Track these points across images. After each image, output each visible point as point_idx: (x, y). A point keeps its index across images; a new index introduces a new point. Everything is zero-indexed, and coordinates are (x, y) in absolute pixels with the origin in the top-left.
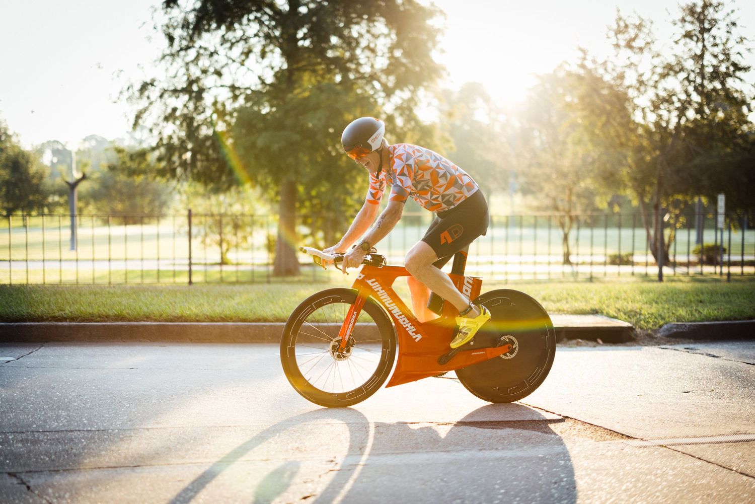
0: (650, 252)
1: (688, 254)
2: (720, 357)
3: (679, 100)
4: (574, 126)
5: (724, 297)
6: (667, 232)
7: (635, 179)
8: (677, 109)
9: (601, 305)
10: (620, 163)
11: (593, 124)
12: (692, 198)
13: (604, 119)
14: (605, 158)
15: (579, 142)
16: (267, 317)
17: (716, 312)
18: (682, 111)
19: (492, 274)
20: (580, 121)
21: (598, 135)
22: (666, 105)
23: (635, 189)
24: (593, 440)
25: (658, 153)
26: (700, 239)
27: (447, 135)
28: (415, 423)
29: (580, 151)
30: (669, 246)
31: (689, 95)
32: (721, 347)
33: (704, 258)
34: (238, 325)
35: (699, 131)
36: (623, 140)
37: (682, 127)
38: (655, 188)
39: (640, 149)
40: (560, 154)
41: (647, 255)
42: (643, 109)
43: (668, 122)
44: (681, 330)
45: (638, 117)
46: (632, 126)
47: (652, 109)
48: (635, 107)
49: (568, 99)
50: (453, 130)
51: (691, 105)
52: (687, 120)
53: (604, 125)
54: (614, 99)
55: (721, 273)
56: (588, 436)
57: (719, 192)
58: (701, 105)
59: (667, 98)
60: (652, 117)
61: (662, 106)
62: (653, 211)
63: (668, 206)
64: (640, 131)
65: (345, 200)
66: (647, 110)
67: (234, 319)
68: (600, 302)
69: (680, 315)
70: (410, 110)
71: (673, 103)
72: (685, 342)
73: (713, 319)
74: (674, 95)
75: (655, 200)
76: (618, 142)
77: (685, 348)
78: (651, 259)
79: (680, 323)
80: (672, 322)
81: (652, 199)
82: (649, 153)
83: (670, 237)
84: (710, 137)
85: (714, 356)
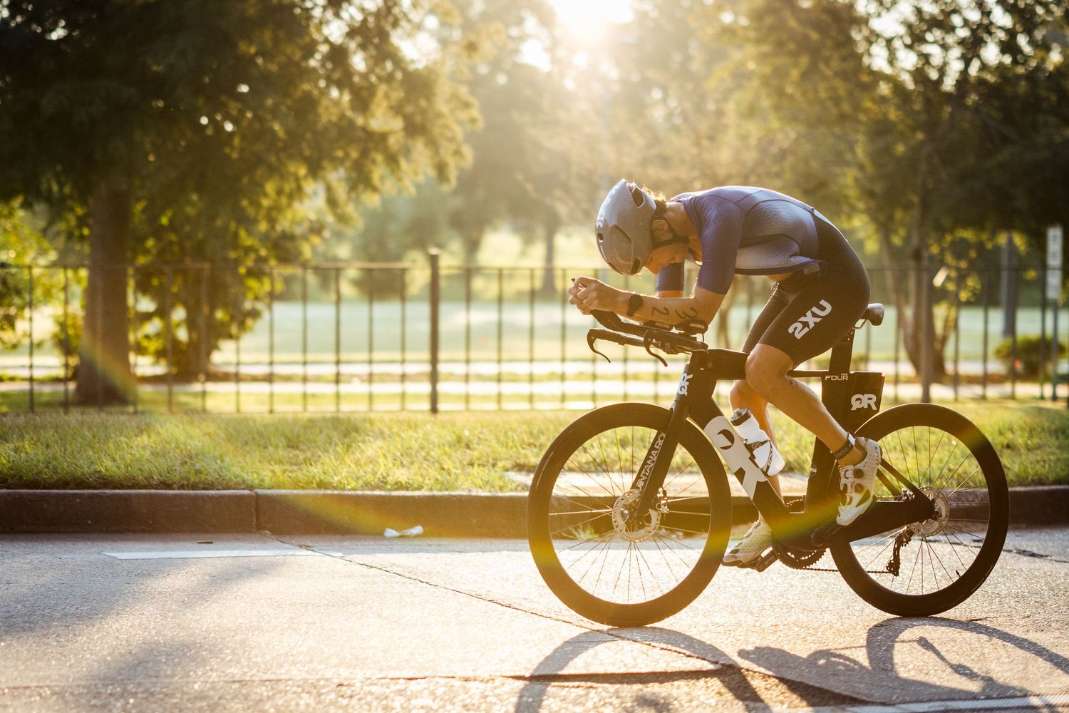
0: (903, 354)
1: (985, 359)
2: (1047, 556)
3: (966, 23)
4: (740, 76)
5: (1057, 438)
6: (941, 312)
7: (870, 194)
8: (962, 42)
9: (799, 452)
10: (839, 159)
11: (780, 73)
12: (994, 234)
13: (804, 60)
14: (807, 147)
15: (751, 112)
16: (83, 478)
17: (1038, 467)
18: (972, 46)
19: (563, 398)
20: (752, 66)
21: (791, 97)
22: (937, 34)
23: (873, 215)
24: (785, 706)
25: (920, 136)
26: (1010, 328)
27: (464, 91)
28: (416, 679)
29: (754, 129)
30: (944, 340)
31: (987, 13)
32: (1047, 537)
33: (1019, 366)
34: (20, 494)
35: (1009, 90)
36: (846, 107)
37: (972, 80)
38: (916, 213)
39: (881, 130)
40: (712, 138)
41: (896, 360)
42: (889, 42)
43: (942, 71)
44: (967, 504)
45: (878, 59)
46: (865, 78)
47: (908, 41)
48: (873, 37)
49: (727, 18)
50: (475, 83)
51: (990, 33)
52: (984, 67)
53: (805, 76)
54: (824, 17)
55: (1055, 398)
56: (775, 700)
57: (1052, 223)
58: (1012, 33)
59: (941, 18)
60: (908, 60)
61: (929, 37)
62: (911, 263)
63: (942, 251)
64: (884, 89)
65: (236, 235)
66: (897, 44)
67: (10, 481)
68: (798, 447)
69: (965, 472)
70: (384, 36)
71: (952, 29)
72: (974, 528)
73: (1033, 481)
74: (955, 11)
75: (915, 241)
76: (834, 111)
77: (975, 541)
78: (907, 369)
79: (963, 490)
80: (948, 487)
81: (907, 239)
82: (903, 137)
83: (946, 321)
84: (1033, 105)
85: (1033, 555)
